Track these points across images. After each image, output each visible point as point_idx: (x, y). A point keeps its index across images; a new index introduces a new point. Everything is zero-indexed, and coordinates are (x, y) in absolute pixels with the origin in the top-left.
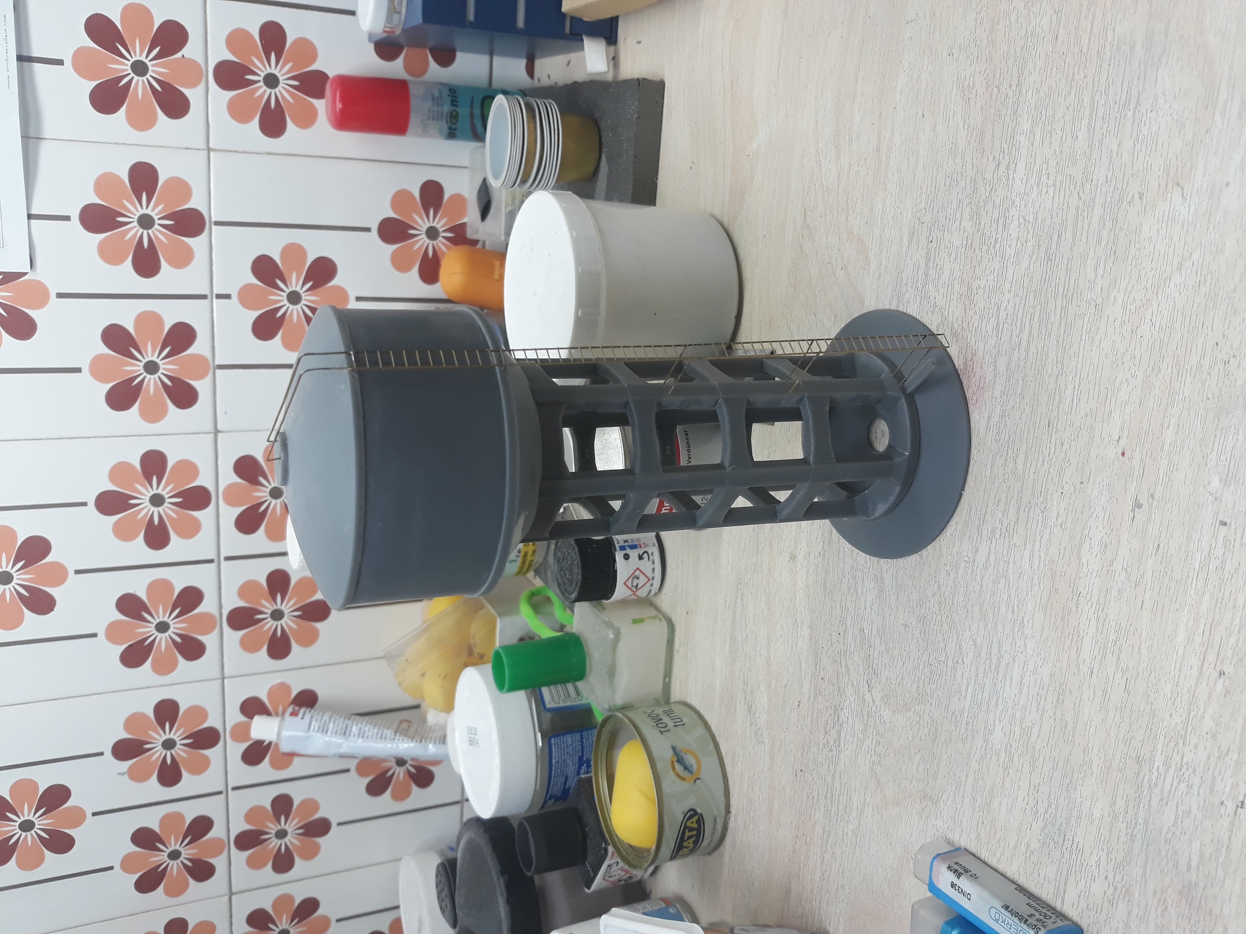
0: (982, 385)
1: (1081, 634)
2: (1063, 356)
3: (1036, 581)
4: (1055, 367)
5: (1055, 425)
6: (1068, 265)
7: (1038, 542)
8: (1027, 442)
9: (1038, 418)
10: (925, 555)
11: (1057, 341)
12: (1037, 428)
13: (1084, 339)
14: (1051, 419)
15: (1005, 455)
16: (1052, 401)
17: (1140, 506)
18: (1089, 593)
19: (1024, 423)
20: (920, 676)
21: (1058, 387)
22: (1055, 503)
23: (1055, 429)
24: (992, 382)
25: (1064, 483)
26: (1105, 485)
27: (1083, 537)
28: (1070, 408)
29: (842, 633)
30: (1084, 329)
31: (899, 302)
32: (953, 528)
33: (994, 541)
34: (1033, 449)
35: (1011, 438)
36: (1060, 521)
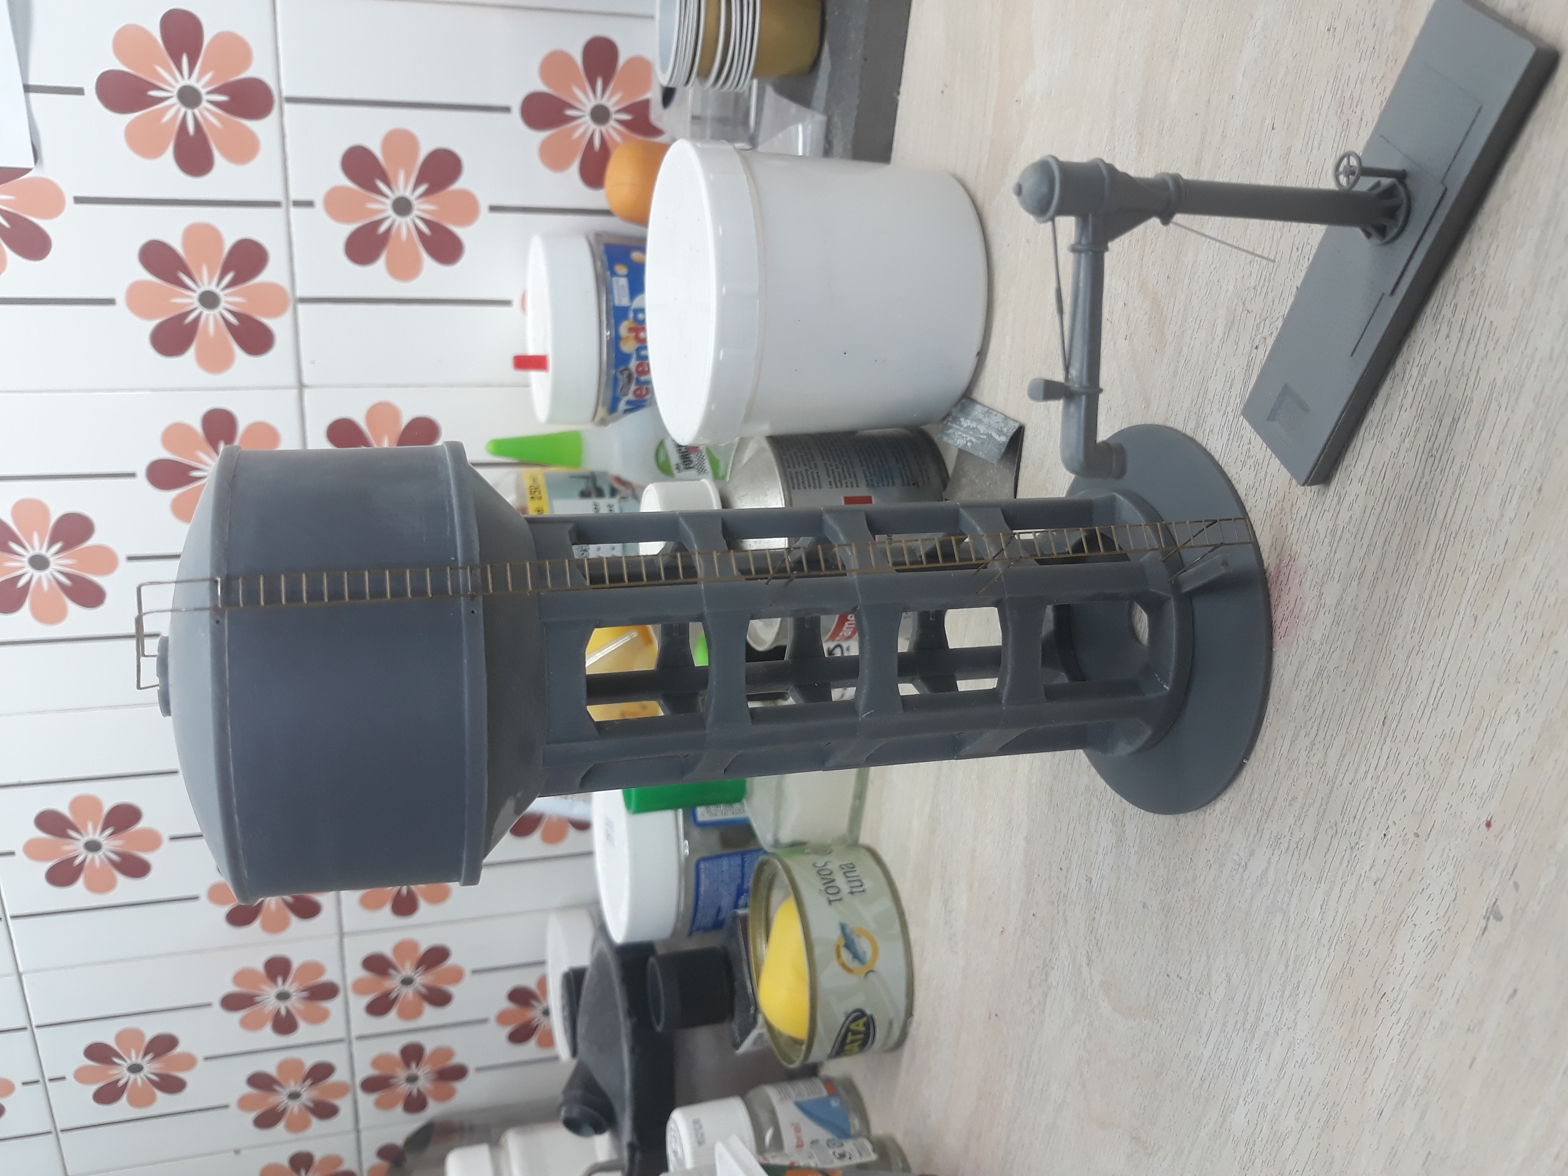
0: (1296, 611)
1: (1376, 1052)
2: (1424, 623)
3: (1325, 941)
4: (1409, 636)
5: (1394, 726)
6: (1459, 476)
7: (1337, 889)
8: (1347, 732)
9: (1370, 704)
10: (1182, 822)
11: (1420, 597)
12: (1365, 718)
13: (1462, 612)
14: (1388, 714)
15: (1313, 735)
16: (1395, 687)
17: (1499, 918)
18: (1399, 1000)
19: (1347, 700)
20: (1152, 983)
21: (1408, 670)
22: (1372, 846)
23: (1391, 733)
24: (1312, 615)
25: (1390, 822)
26: (1451, 858)
27: (1404, 916)
28: (1420, 713)
29: (1064, 869)
30: (1466, 597)
31: (1198, 426)
32: (1225, 804)
33: (1277, 852)
34: (1355, 747)
35: (1327, 713)
36: (1374, 876)
